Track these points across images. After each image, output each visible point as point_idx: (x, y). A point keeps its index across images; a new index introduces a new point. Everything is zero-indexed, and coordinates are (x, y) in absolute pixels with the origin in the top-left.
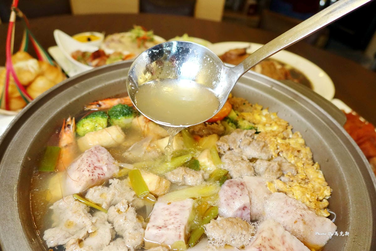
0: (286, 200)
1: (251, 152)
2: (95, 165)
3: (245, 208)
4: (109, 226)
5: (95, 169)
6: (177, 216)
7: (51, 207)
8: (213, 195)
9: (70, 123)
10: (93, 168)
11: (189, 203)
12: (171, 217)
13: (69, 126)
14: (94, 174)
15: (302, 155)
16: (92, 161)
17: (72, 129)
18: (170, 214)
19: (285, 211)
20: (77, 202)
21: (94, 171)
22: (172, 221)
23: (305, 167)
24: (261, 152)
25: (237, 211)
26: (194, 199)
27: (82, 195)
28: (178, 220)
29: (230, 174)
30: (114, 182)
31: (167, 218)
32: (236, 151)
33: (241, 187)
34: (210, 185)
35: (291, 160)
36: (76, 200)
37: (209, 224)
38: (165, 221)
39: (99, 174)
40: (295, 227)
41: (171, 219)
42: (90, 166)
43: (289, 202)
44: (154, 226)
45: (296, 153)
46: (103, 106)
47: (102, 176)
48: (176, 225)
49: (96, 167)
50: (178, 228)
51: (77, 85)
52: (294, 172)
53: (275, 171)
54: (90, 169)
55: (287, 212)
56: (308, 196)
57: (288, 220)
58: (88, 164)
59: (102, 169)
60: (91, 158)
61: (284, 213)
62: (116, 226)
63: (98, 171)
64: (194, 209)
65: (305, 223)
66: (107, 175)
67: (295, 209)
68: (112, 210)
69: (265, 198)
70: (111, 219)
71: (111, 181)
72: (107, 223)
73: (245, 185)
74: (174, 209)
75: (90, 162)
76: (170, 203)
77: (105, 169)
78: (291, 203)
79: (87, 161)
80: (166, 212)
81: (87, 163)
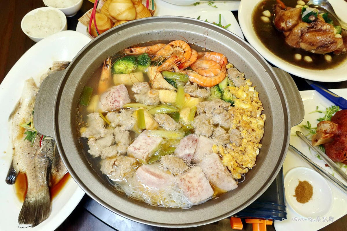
0: (216, 161)
1: (218, 119)
2: (116, 99)
3: (189, 156)
4: (112, 137)
5: (115, 102)
6: (148, 146)
7: (88, 115)
8: (176, 140)
9: (108, 63)
10: (114, 101)
11: (159, 140)
12: (146, 145)
13: (107, 65)
14: (113, 105)
15: (254, 134)
16: (115, 96)
17: (109, 68)
18: (145, 143)
19: (211, 166)
20: (100, 118)
21: (114, 103)
22: (144, 147)
23: (248, 144)
24: (225, 122)
25: (184, 155)
26: (164, 138)
27: (105, 114)
28: (147, 148)
29: (195, 130)
30: (123, 111)
31: (143, 144)
32: (208, 115)
33: (194, 142)
34: (178, 133)
35: (243, 135)
36: (100, 117)
37: (164, 157)
38: (140, 146)
39: (116, 106)
40: (211, 177)
41: (144, 146)
42: (112, 99)
43: (216, 163)
44: (133, 147)
45: (250, 131)
46: (134, 53)
47: (117, 107)
48: (145, 151)
49: (116, 100)
50: (145, 153)
51: (120, 32)
52: (238, 144)
53: (223, 140)
54: (112, 101)
55: (212, 167)
56: (232, 163)
57: (209, 172)
58: (112, 98)
59: (119, 102)
60: (115, 94)
61: (210, 167)
62: (116, 138)
63: (117, 104)
64: (160, 144)
65: (218, 177)
66: (121, 107)
67: (216, 168)
68: (117, 129)
69: (206, 154)
70: (115, 134)
71: (121, 110)
72: (112, 135)
73: (197, 142)
74: (150, 141)
75: (113, 96)
76: (149, 137)
77: (121, 103)
78: (217, 164)
79: (112, 95)
80: (144, 141)
81: (112, 96)
